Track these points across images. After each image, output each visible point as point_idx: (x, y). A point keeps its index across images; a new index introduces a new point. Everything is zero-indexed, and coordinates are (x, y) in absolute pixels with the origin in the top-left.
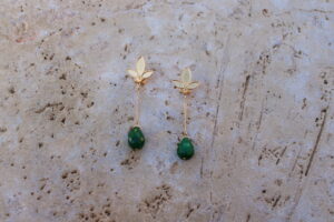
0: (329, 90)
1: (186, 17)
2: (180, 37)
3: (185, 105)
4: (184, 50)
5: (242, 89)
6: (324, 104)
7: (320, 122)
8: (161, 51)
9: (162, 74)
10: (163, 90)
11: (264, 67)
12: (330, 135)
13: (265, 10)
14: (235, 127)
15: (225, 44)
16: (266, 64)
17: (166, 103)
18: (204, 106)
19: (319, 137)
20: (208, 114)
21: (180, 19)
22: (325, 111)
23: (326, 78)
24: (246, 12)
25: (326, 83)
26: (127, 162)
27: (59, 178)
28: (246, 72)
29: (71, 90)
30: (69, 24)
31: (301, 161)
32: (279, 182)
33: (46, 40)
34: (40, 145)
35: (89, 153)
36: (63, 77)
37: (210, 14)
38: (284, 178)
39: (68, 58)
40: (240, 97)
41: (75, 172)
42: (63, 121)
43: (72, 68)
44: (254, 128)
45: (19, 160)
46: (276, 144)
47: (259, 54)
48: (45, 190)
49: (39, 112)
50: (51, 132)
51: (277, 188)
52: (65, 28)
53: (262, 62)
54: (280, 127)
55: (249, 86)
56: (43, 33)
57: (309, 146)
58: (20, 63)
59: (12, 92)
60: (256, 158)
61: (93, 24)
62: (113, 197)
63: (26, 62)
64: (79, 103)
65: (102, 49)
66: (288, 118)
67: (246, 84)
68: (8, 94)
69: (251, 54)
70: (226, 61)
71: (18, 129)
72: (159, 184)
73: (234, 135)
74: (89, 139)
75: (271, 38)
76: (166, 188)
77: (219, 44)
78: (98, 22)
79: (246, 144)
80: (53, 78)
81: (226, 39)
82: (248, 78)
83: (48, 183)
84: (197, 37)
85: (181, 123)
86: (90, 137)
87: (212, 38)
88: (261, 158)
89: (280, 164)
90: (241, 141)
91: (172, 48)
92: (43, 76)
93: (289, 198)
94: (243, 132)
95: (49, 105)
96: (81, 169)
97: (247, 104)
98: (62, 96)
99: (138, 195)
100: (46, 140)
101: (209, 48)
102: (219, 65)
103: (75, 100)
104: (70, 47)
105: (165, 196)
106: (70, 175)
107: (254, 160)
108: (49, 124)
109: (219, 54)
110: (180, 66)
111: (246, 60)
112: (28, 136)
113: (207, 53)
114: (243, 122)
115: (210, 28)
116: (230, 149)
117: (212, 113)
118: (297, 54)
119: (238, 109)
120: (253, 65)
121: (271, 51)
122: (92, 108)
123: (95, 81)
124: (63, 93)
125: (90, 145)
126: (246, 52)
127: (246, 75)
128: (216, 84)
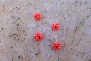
1: (58, 4)
2: (56, 12)
4: (57, 17)
5: (74, 32)
8: (49, 17)
9: (49, 25)
10: (49, 31)
11: (83, 24)
13: (86, 2)
14: (70, 45)
15: (70, 15)
17: (50, 36)
18: (61, 37)
20: (62, 40)
21: (56, 4)
24: (79, 2)
26: (37, 54)
27: (17, 58)
28: (76, 26)
29: (20, 30)
30: (19, 5)
31: (89, 57)
33: (12, 11)
34: (12, 47)
35: (26, 51)
36: (18, 25)
37: (67, 3)
39: (19, 18)
41: (22, 56)
42: (18, 40)
43: (20, 22)
45: (6, 52)
46: (82, 51)
47: (81, 19)
49: (11, 36)
50: (15, 43)
52: (18, 7)
53: (82, 22)
54: (84, 46)
55: (77, 31)
56: (11, 8)
58: (4, 19)
59: (3, 29)
61: (27, 5)
63: (6, 19)
65: (30, 15)
66: (88, 43)
67: (76, 30)
68: (1, 30)
69: (79, 19)
70: (70, 21)
71: (5, 42)
73: (70, 47)
74: (26, 46)
75: (87, 13)
77: (69, 15)
78: (29, 5)
79: (73, 51)
80: (15, 25)
81: (71, 13)
82: (76, 28)
83: (14, 59)
84: (61, 12)
87: (67, 13)
88: (77, 55)
89: (83, 58)
90: (72, 49)
91: (53, 16)
92: (12, 24)
94: (73, 47)
95: (14, 34)
96: (23, 55)
97: (75, 37)
98: (18, 31)
100: (13, 46)
102: (68, 23)
103: (22, 33)
104: (20, 14)
106: (20, 57)
107: (75, 56)
108: (14, 41)
109: (68, 19)
112: (8, 44)
113: (64, 18)
114: (73, 43)
115: (66, 9)
116: (68, 52)
119: (72, 39)
120: (79, 23)
121: (86, 18)
122: (27, 36)
123: (27, 27)
124: (18, 30)
125: (26, 48)
126: (77, 18)
127: (76, 27)
128: (66, 30)
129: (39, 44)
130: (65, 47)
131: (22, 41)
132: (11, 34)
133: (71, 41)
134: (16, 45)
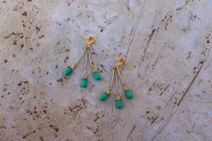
0: (208, 48)
3: (106, 45)
4: (112, 3)
5: (148, 39)
6: (203, 58)
7: (197, 70)
8: (96, 2)
9: (94, 20)
10: (92, 32)
11: (167, 25)
12: (201, 80)
14: (137, 66)
15: (142, 3)
16: (169, 22)
18: (119, 48)
19: (193, 81)
20: (121, 54)
22: (202, 63)
23: (209, 39)
25: (208, 42)
26: (61, 80)
27: (16, 86)
28: (153, 26)
29: (30, 24)
31: (176, 95)
32: (159, 108)
34: (6, 61)
35: (37, 71)
36: (25, 14)
38: (163, 105)
39: (30, 0)
40: (145, 45)
41: (27, 82)
42: (22, 46)
43: (31, 8)
44: (150, 68)
46: (163, 82)
47: (165, 14)
48: (7, 92)
49: (7, 38)
50: (13, 53)
51: (157, 111)
53: (166, 20)
54: (168, 70)
55: (153, 37)
57: (185, 86)
60: (148, 89)
62: (49, 102)
64: (34, 35)
66: (175, 64)
67: (152, 35)
69: (160, 13)
72: (80, 98)
73: (135, 71)
75: (177, 2)
76: (84, 101)
77: (138, 2)
79: (142, 79)
80: (18, 14)
82: (153, 31)
83: (9, 88)
85: (101, 58)
86: (39, 60)
88: (150, 89)
89: (162, 96)
90: (139, 76)
92: (11, 12)
93: (163, 119)
94: (142, 70)
95: (14, 33)
96: (31, 81)
97: (148, 50)
98: (23, 28)
99: (65, 103)
100: (10, 58)
101: (130, 5)
102: (135, 18)
103: (32, 32)
105: (83, 106)
106: (23, 84)
107: (145, 91)
108: (12, 47)
109: (137, 10)
110: (107, 16)
111: (155, 18)
113: (128, 9)
114: (143, 63)
116: (131, 81)
117: (123, 54)
118: (192, 17)
119: (142, 53)
120: (159, 22)
121: (175, 13)
122: (42, 39)
123: (46, 20)
124: (24, 26)
125: (38, 65)
126: (156, 11)
127: (153, 29)
128: (129, 33)
129: (67, 58)
130: (126, 69)
131: (31, 49)
132: (7, 31)
133: (141, 58)
134: (17, 56)
